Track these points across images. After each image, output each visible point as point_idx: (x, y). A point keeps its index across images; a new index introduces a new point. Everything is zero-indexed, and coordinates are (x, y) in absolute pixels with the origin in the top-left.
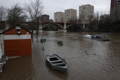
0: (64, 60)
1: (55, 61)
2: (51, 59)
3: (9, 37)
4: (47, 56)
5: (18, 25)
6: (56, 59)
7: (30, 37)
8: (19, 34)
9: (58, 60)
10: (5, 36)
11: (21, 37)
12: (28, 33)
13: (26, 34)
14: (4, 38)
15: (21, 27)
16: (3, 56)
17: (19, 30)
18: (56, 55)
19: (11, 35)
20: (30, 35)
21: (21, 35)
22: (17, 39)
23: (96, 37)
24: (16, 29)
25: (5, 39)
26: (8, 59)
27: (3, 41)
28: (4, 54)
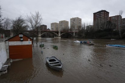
0: (60, 61)
1: (53, 62)
2: (50, 61)
3: (13, 43)
4: (47, 58)
5: (21, 34)
6: (54, 60)
7: (31, 43)
8: (22, 41)
10: (9, 42)
11: (23, 43)
12: (29, 40)
13: (28, 40)
15: (24, 35)
16: (8, 59)
17: (21, 38)
18: (55, 57)
19: (15, 42)
20: (31, 42)
22: (20, 45)
24: (19, 36)
25: (10, 45)
26: (12, 62)
27: (8, 46)
28: (8, 57)
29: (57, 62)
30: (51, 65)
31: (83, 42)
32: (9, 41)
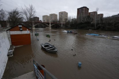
0: (53, 46)
1: (48, 47)
2: (45, 46)
3: (14, 33)
4: (42, 44)
5: (20, 24)
8: (22, 30)
9: (49, 46)
10: (10, 32)
12: (27, 30)
13: (26, 30)
14: (11, 33)
15: (22, 25)
16: (11, 46)
17: (21, 28)
18: (48, 43)
19: (15, 31)
20: (29, 31)
21: (23, 31)
22: (20, 34)
23: (70, 32)
24: (19, 27)
25: (11, 34)
26: (15, 48)
28: (11, 44)
29: (50, 47)
30: (48, 49)
31: (69, 32)
32: (10, 31)
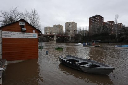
3: (10, 35)
7: (37, 36)
10: (3, 32)
11: (25, 35)
12: (34, 31)
13: (32, 32)
14: (3, 34)
17: (23, 26)
19: (12, 32)
20: (37, 34)
21: (25, 33)
22: (21, 37)
24: (20, 24)
25: (3, 37)
27: (1, 39)
31: (86, 44)
32: (2, 30)
